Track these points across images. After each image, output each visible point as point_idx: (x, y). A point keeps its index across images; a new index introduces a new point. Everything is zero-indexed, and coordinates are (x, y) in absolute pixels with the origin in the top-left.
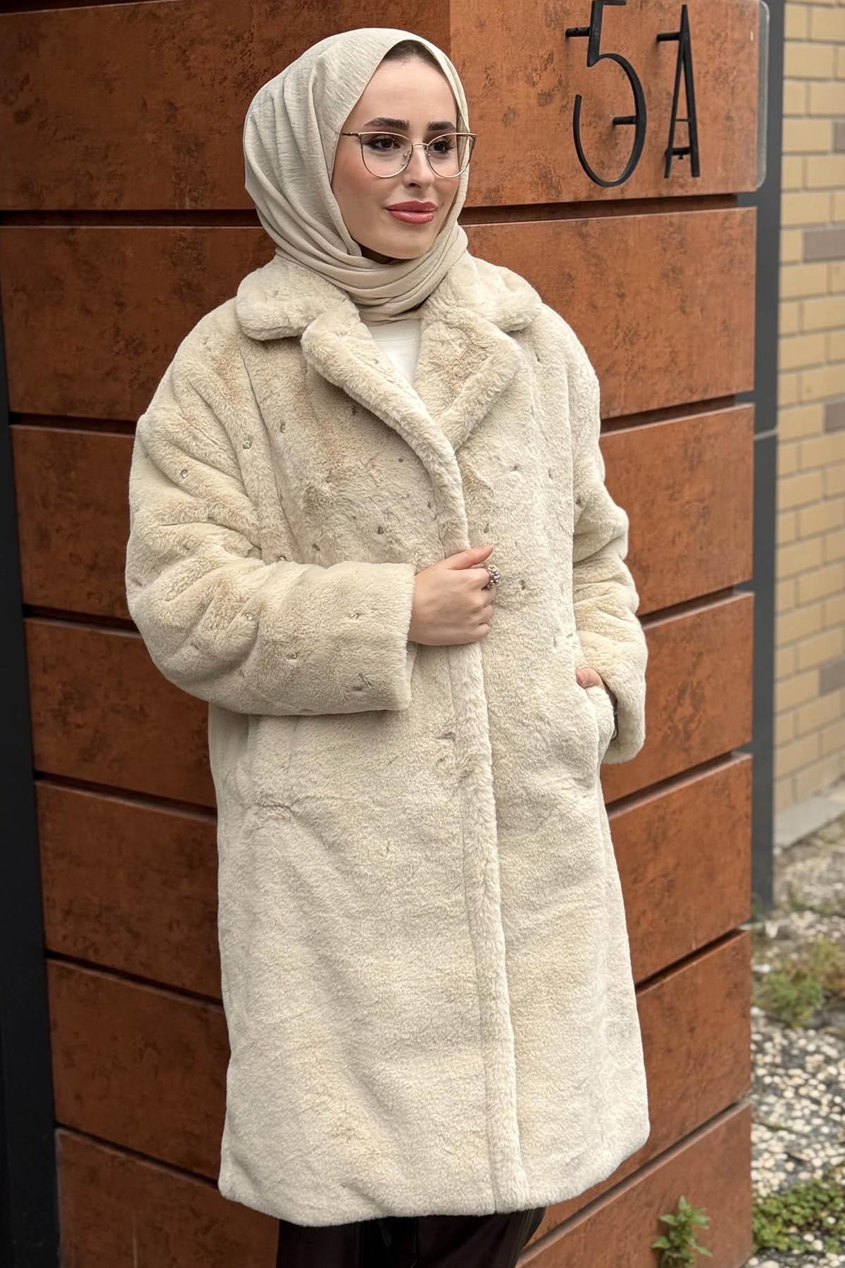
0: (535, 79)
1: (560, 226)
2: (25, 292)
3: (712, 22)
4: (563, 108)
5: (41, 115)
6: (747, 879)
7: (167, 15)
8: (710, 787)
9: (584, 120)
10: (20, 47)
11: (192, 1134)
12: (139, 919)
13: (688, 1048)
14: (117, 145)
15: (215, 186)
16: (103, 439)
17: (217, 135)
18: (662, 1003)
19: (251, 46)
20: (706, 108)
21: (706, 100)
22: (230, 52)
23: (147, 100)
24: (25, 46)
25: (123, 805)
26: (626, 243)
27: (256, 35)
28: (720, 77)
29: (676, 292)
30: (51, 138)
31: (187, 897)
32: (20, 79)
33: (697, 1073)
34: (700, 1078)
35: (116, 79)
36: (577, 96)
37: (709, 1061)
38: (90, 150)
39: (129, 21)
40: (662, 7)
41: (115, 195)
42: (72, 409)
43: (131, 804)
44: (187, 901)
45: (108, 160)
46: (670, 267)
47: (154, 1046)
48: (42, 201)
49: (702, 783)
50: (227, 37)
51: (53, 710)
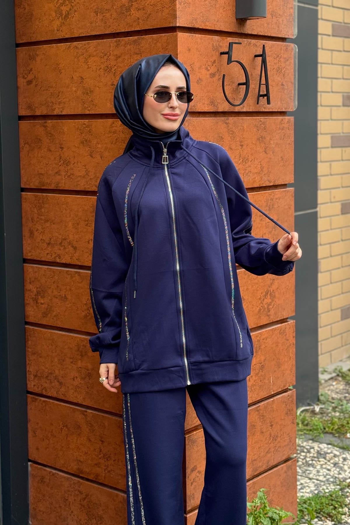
0: (209, 69)
1: (218, 120)
2: (28, 144)
3: (276, 51)
4: (219, 79)
5: (36, 82)
6: (294, 369)
7: (81, 47)
8: (278, 331)
9: (227, 83)
10: (29, 58)
11: (80, 461)
12: (62, 377)
13: (270, 433)
14: (63, 92)
15: (96, 106)
16: (54, 197)
17: (97, 88)
18: (259, 413)
19: (110, 57)
20: (274, 81)
21: (274, 78)
22: (102, 59)
23: (73, 76)
24: (32, 58)
25: (58, 333)
26: (243, 127)
27: (112, 53)
28: (279, 70)
29: (263, 145)
30: (39, 90)
31: (80, 367)
32: (29, 70)
33: (274, 443)
34: (275, 445)
35: (63, 69)
36: (224, 75)
37: (279, 439)
38: (53, 94)
39: (68, 49)
40: (256, 45)
41: (61, 109)
42: (43, 186)
43: (61, 332)
44: (80, 369)
45: (59, 97)
46: (260, 136)
47: (67, 426)
48: (36, 112)
49: (275, 329)
50: (101, 54)
51: (33, 298)
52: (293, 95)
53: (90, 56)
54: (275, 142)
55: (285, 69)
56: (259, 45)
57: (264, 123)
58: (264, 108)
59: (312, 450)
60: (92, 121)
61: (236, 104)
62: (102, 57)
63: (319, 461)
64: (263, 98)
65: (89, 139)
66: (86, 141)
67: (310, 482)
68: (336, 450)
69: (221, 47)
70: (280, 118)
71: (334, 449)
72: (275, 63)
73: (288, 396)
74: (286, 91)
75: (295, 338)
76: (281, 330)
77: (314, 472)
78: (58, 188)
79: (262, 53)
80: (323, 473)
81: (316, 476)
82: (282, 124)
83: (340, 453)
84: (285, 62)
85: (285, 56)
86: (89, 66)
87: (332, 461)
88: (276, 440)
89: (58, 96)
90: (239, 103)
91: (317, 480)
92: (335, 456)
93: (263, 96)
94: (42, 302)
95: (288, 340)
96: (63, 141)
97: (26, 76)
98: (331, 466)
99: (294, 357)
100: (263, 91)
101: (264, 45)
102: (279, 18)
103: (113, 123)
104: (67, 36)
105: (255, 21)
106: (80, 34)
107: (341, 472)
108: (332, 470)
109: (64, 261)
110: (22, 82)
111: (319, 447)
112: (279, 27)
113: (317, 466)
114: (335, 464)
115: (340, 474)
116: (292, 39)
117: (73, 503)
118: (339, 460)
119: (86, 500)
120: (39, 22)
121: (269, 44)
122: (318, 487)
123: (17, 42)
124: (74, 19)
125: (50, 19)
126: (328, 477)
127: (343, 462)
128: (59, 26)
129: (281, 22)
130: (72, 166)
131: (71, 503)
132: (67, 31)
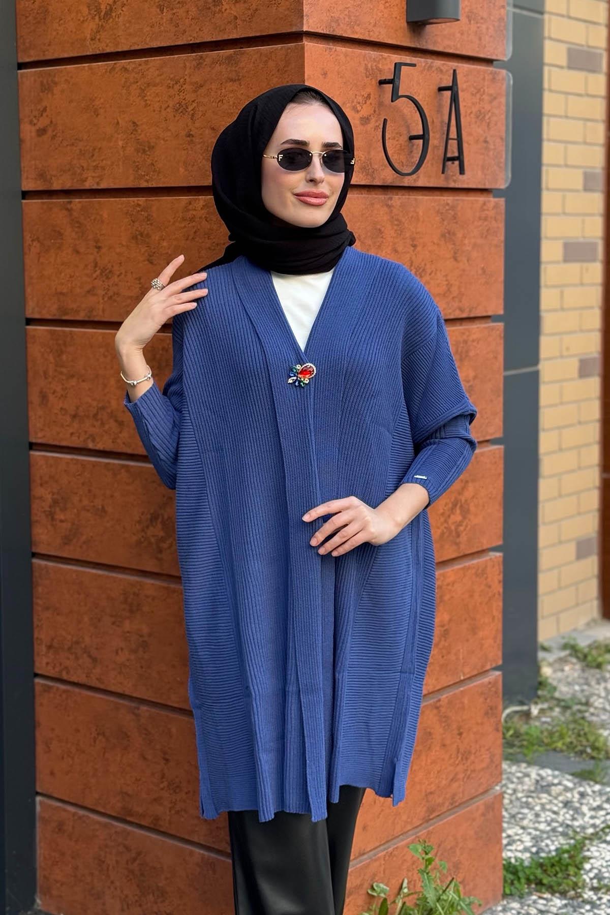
0: (359, 108)
1: (374, 199)
2: (39, 241)
3: (475, 82)
4: (376, 128)
5: (53, 131)
6: (500, 637)
7: (135, 68)
8: (474, 571)
9: (389, 136)
10: (42, 89)
11: (126, 793)
12: (97, 649)
13: (458, 746)
14: (100, 148)
15: (159, 173)
16: (85, 333)
17: (162, 142)
18: (439, 712)
19: (184, 86)
20: (470, 134)
21: (472, 130)
22: (171, 90)
23: (119, 120)
24: (45, 89)
25: (89, 573)
26: (417, 213)
27: (188, 80)
28: (480, 116)
29: (451, 246)
30: (59, 146)
31: (128, 632)
32: (42, 109)
33: (464, 764)
34: (466, 768)
35: (100, 108)
36: (385, 119)
37: (472, 757)
38: (83, 152)
39: (110, 72)
40: (441, 71)
41: (98, 180)
42: (66, 314)
43: (94, 571)
44: (128, 634)
45: (94, 158)
46: (446, 231)
47: (104, 734)
48: (52, 184)
49: (469, 568)
50: (169, 81)
51: (45, 512)
52: (503, 160)
53: (148, 85)
54: (473, 241)
55: (490, 114)
56: (447, 71)
57: (453, 208)
58: (455, 181)
59: (526, 779)
60: (152, 200)
61: (406, 172)
62: (170, 87)
63: (539, 798)
64: (453, 163)
65: (146, 232)
66: (142, 235)
67: (523, 833)
68: (568, 780)
69: (380, 71)
70: (481, 199)
71: (563, 777)
72: (473, 104)
73: (490, 683)
74: (491, 153)
75: (501, 584)
76: (478, 570)
77: (530, 816)
78: (92, 319)
79: (451, 85)
80: (546, 817)
81: (534, 823)
82: (484, 210)
83: (575, 784)
84: (491, 102)
85: (492, 91)
86: (148, 102)
87: (561, 798)
88: (467, 759)
89: (93, 155)
90: (410, 170)
91: (536, 829)
92: (567, 789)
93: (453, 159)
94: (62, 517)
95: (490, 587)
96: (101, 235)
97: (35, 121)
98: (559, 807)
99: (500, 616)
100: (453, 151)
101: (455, 71)
102: (482, 23)
103: (190, 204)
104: (108, 50)
105: (440, 27)
106: (131, 46)
107: (576, 816)
108: (562, 813)
109: (100, 447)
110: (28, 131)
111: (539, 775)
112: (480, 39)
113: (536, 805)
114: (567, 804)
115: (574, 819)
116: (503, 61)
117: (113, 867)
118: (573, 797)
119: (138, 862)
120: (59, 25)
121: (463, 68)
122: (537, 842)
123: (20, 61)
124: (121, 18)
125: (79, 20)
126: (555, 824)
127: (579, 799)
128: (95, 31)
129: (484, 31)
130: (116, 279)
131: (111, 867)
132: (108, 41)
